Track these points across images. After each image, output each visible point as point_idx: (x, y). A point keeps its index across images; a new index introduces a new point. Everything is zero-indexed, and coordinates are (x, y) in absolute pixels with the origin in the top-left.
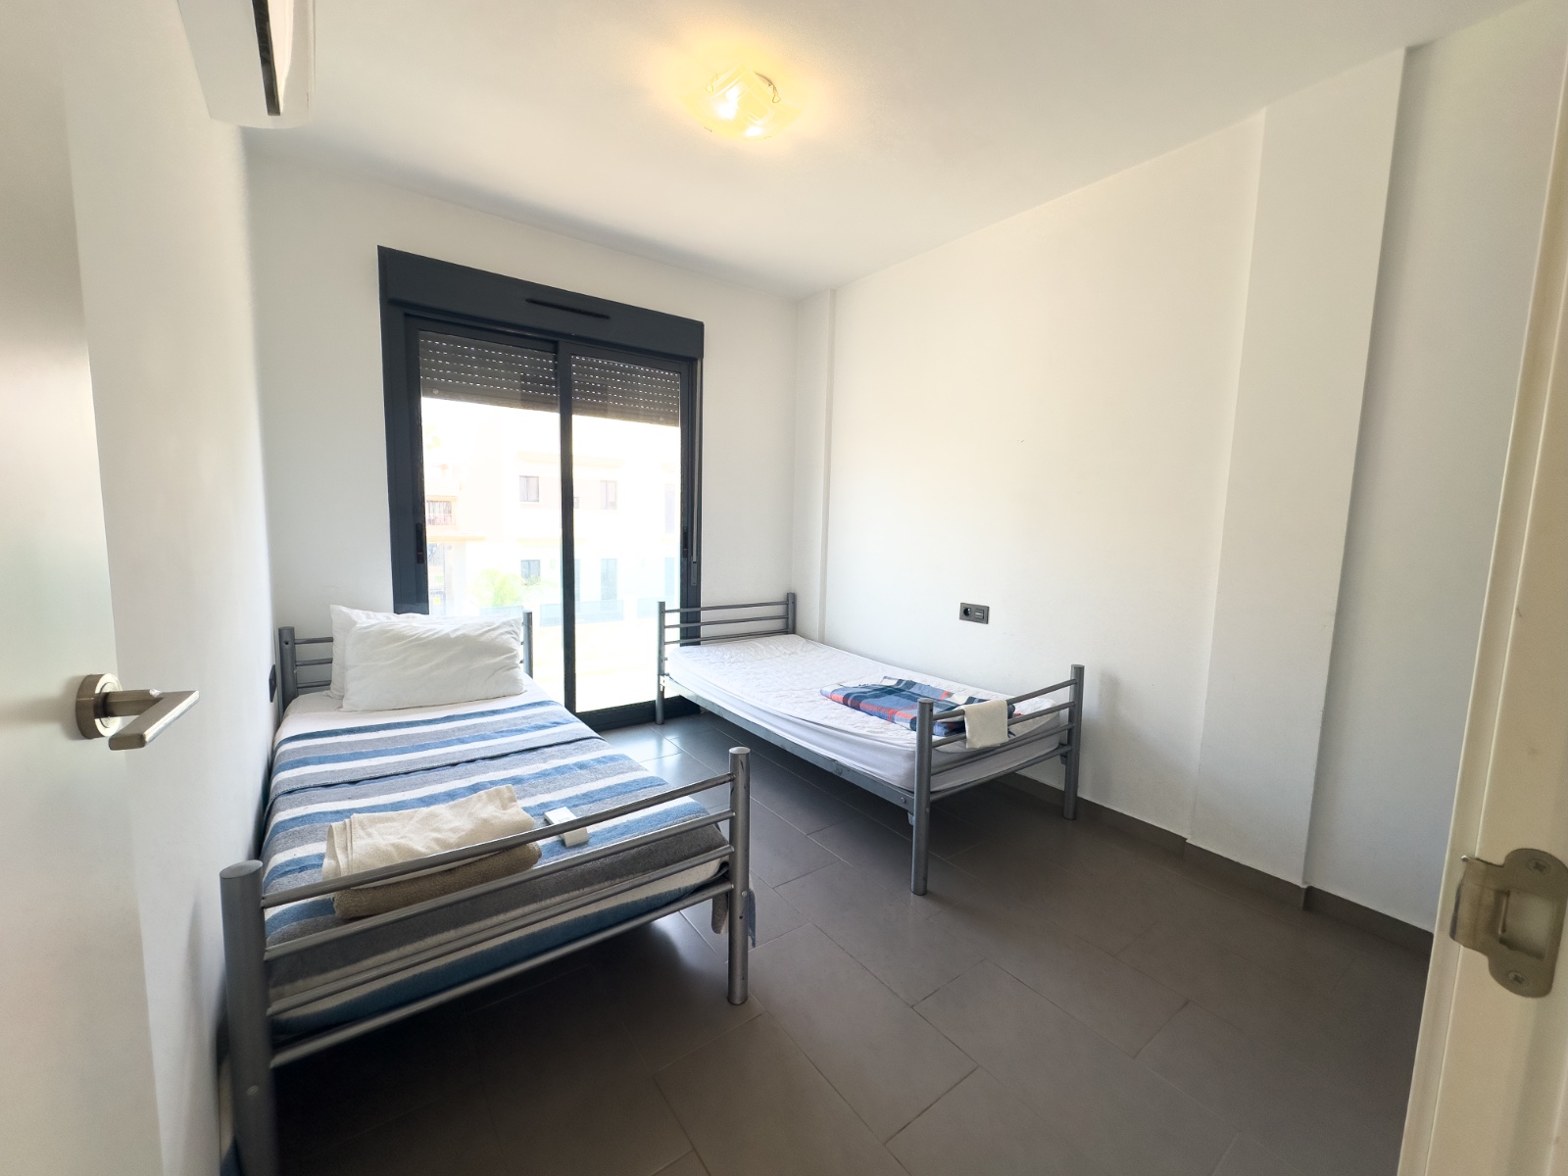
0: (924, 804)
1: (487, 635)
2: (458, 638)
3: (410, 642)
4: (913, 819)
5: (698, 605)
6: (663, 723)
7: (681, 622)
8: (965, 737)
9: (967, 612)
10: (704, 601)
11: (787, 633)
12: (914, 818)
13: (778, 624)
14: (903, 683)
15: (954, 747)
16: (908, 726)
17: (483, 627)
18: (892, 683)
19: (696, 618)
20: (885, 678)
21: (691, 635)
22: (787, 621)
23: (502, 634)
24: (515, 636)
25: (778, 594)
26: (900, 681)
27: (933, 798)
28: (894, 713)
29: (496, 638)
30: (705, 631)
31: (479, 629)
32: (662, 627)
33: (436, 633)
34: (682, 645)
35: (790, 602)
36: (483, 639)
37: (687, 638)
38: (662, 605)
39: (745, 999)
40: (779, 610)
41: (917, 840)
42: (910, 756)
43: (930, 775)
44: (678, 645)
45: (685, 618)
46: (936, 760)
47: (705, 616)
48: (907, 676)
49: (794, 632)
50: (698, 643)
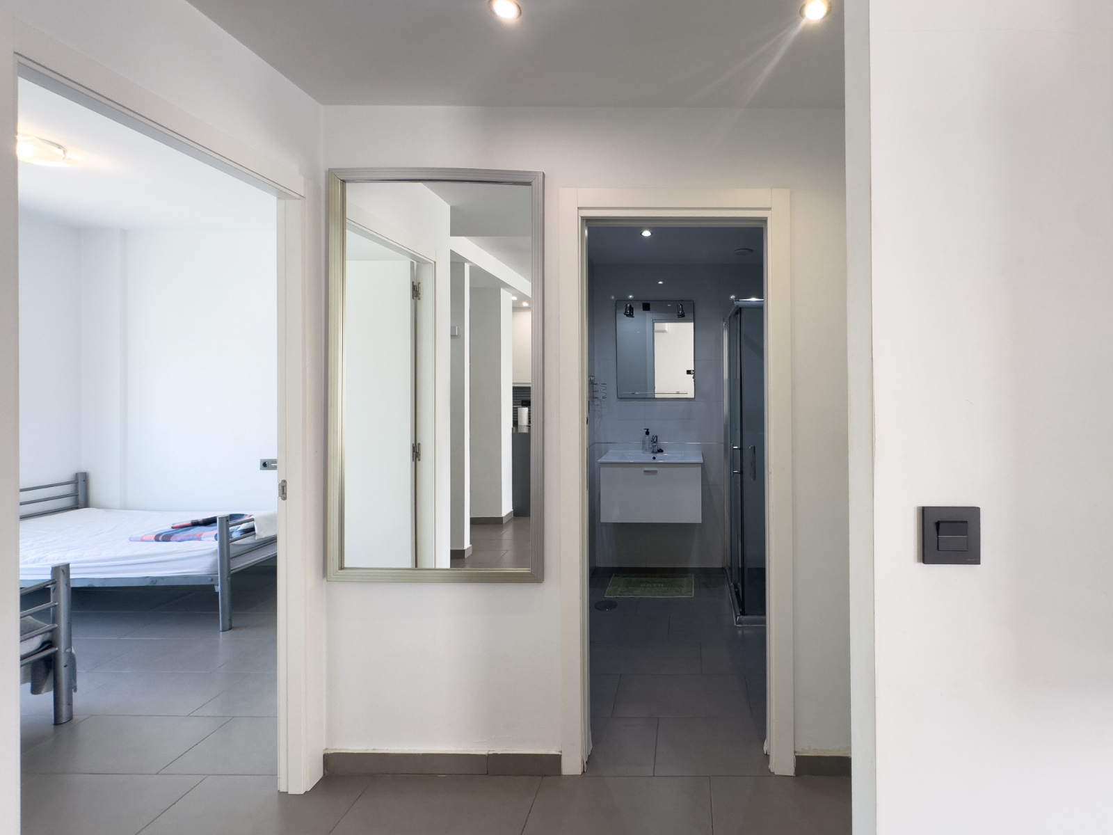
0: (226, 576)
4: (218, 589)
8: (255, 534)
9: (265, 465)
11: (77, 508)
12: (219, 587)
15: (248, 540)
16: (213, 538)
22: (77, 498)
25: (67, 478)
27: (232, 572)
28: (201, 535)
35: (80, 480)
39: (71, 718)
41: (222, 599)
42: (214, 553)
43: (230, 558)
46: (233, 551)
49: (86, 505)
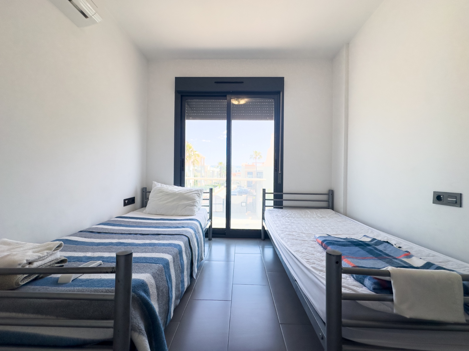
1: (188, 193)
2: (179, 193)
3: (164, 193)
5: (282, 191)
6: (264, 240)
7: (274, 198)
9: (439, 198)
10: (285, 190)
11: (329, 208)
13: (324, 204)
14: (376, 241)
17: (188, 190)
18: (367, 240)
19: (281, 197)
20: (364, 236)
21: (279, 204)
22: (329, 203)
23: (193, 194)
24: (198, 195)
25: (325, 191)
26: (374, 239)
29: (191, 195)
30: (285, 203)
31: (186, 191)
32: (264, 199)
33: (173, 191)
34: (274, 208)
35: (331, 194)
36: (186, 195)
37: (276, 205)
38: (264, 190)
40: (325, 197)
44: (273, 208)
45: (275, 196)
47: (285, 197)
48: (382, 237)
49: (332, 208)
50: (282, 208)
